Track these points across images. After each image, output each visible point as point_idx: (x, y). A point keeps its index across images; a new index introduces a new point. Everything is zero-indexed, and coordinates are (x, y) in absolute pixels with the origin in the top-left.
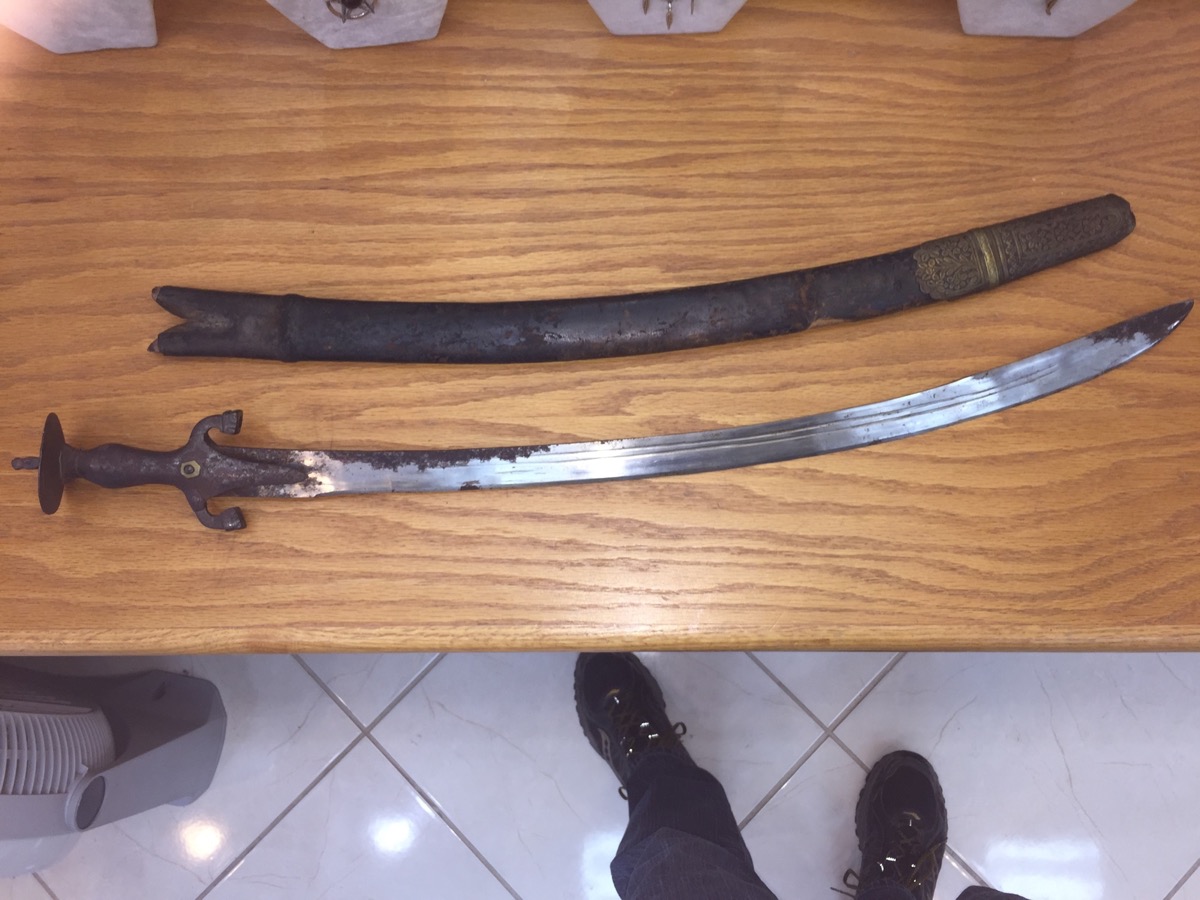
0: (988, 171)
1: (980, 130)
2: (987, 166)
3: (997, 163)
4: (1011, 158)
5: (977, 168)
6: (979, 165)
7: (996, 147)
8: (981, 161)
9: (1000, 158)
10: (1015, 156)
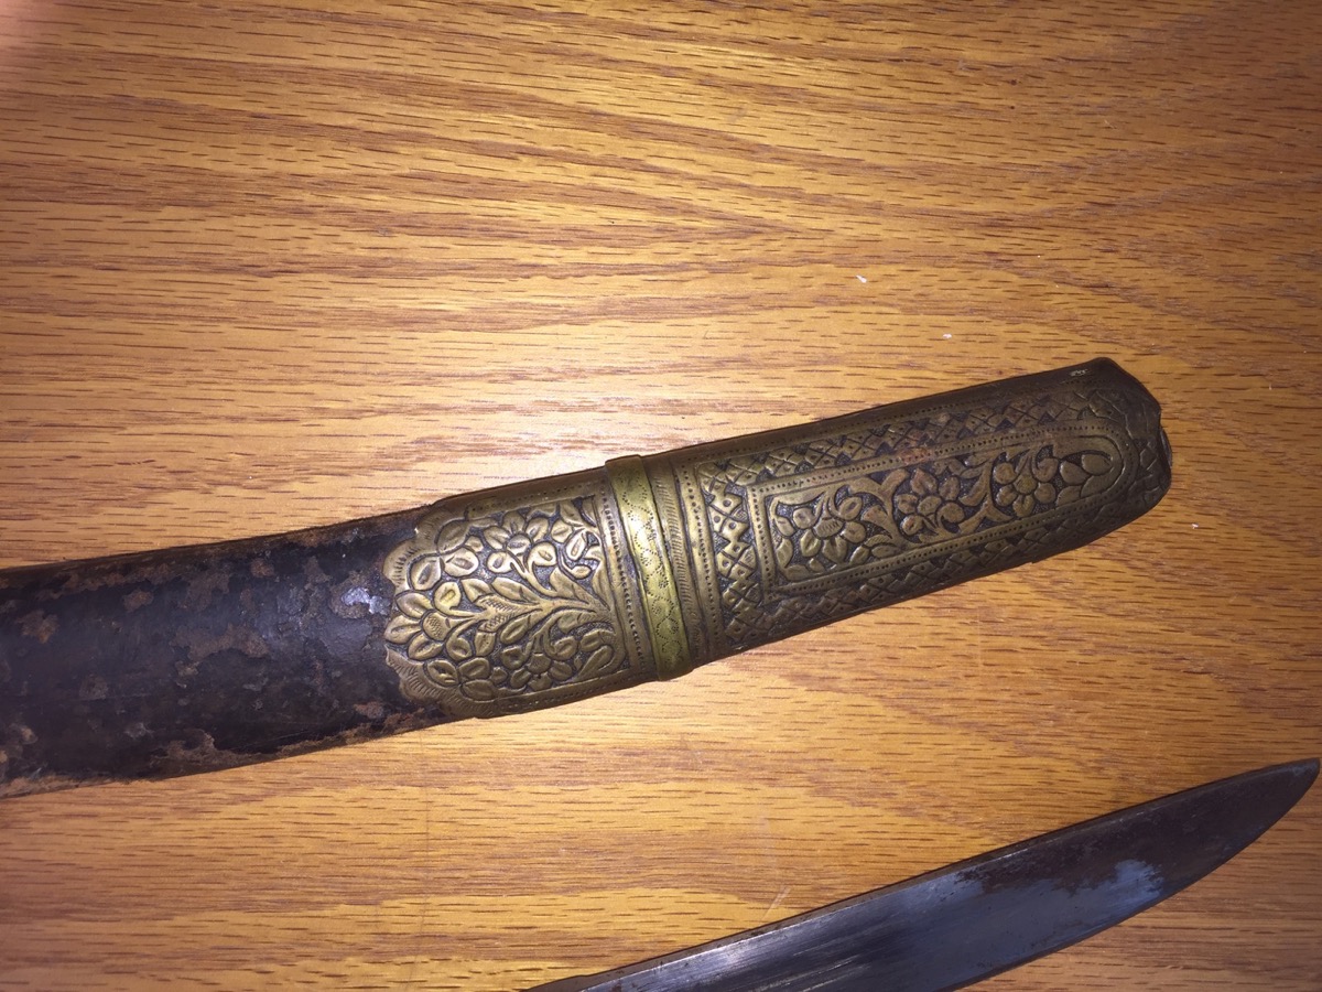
0: (715, 235)
1: (707, 81)
2: (716, 215)
3: (750, 209)
4: (796, 195)
5: (679, 221)
6: (690, 211)
7: (750, 151)
8: (698, 197)
9: (763, 192)
10: (811, 189)
